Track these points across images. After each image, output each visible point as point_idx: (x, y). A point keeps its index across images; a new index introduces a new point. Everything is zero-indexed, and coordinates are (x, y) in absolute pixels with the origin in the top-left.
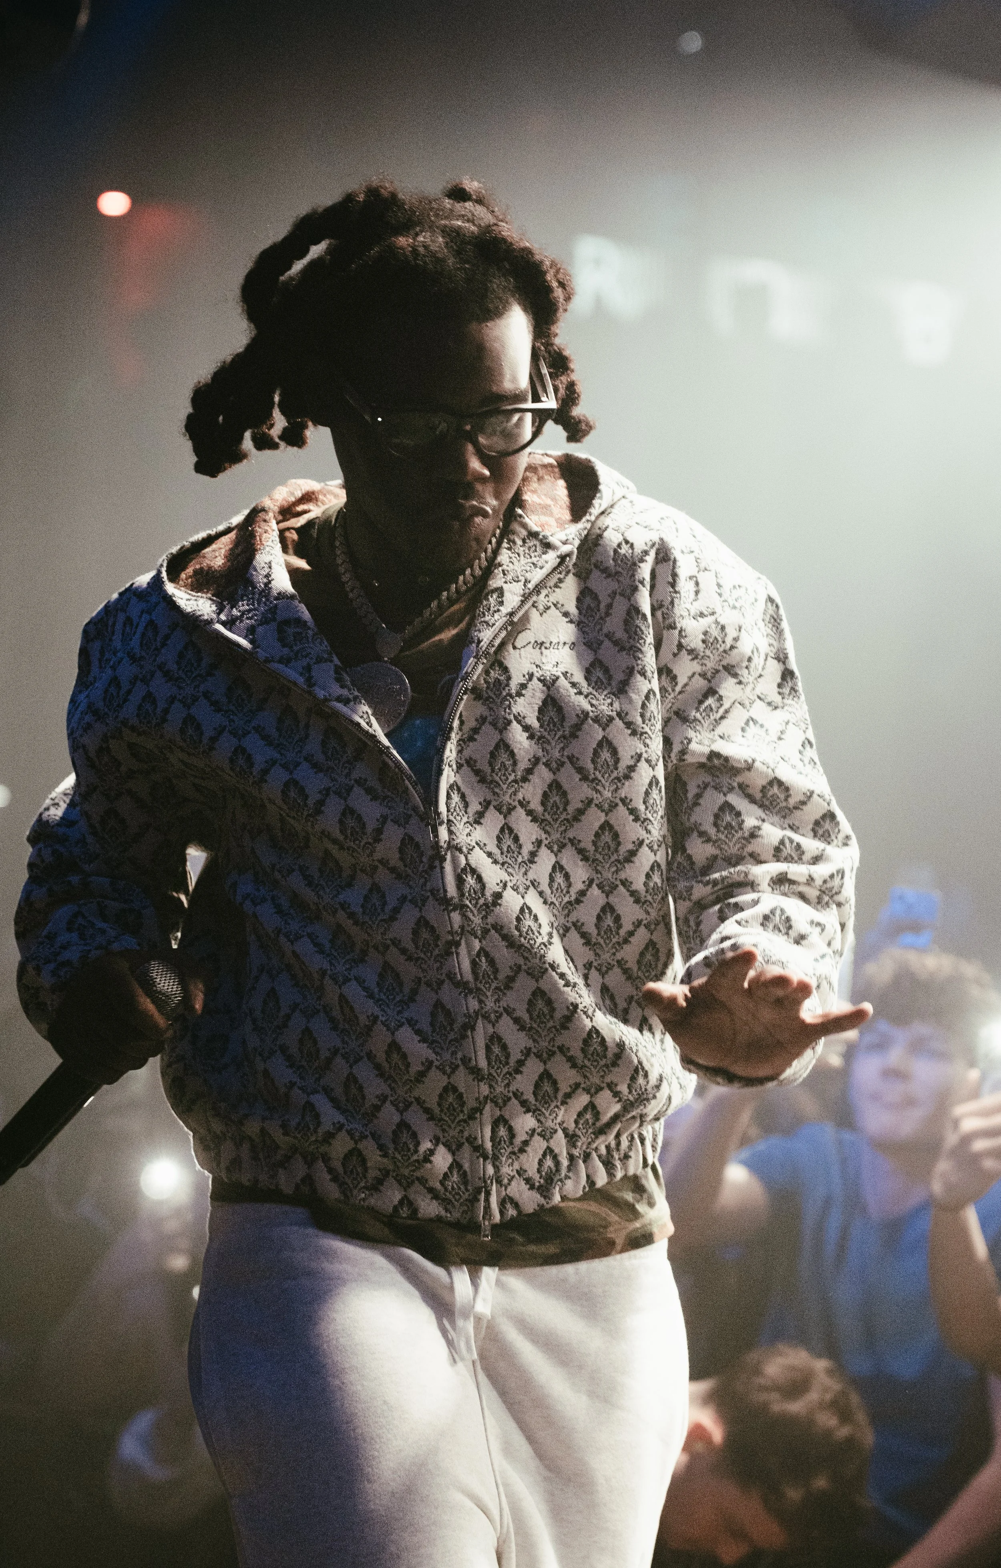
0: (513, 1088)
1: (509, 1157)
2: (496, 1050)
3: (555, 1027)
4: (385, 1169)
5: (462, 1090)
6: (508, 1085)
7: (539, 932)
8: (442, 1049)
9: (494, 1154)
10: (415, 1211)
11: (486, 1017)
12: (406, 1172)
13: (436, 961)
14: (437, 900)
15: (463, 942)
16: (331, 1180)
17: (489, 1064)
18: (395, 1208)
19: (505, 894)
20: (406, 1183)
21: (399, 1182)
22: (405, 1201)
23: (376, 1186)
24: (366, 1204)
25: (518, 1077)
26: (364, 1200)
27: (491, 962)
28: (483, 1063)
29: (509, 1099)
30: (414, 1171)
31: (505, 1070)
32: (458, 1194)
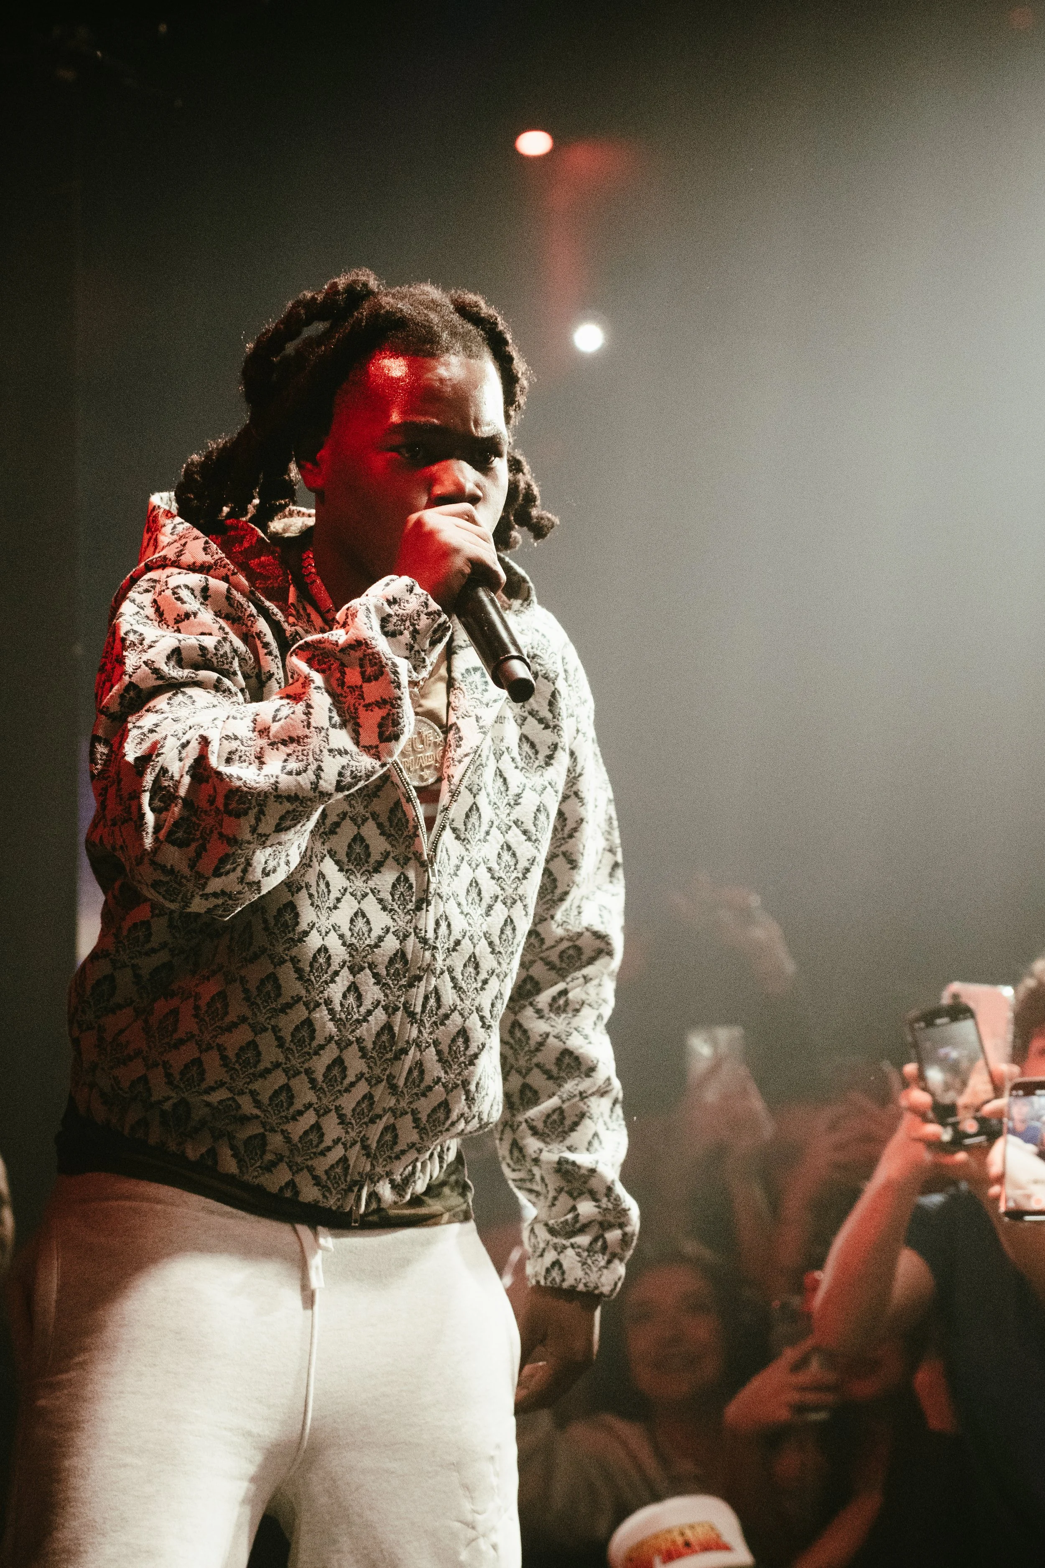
0: (413, 1106)
1: (385, 1160)
2: (416, 1073)
3: (464, 1063)
4: (280, 1154)
5: (376, 1099)
6: (411, 1103)
7: (475, 979)
8: (376, 1064)
9: (375, 1154)
10: (297, 1193)
11: (418, 1046)
12: (299, 1160)
13: (399, 989)
14: (418, 937)
15: (425, 977)
16: (232, 1156)
17: (405, 1084)
18: (281, 1189)
19: (463, 942)
20: (296, 1169)
21: (290, 1168)
22: (292, 1184)
23: (269, 1168)
24: (257, 1182)
25: (423, 1099)
26: (256, 1177)
27: (438, 999)
28: (401, 1082)
29: (407, 1113)
30: (307, 1160)
31: (415, 1091)
32: (337, 1183)
